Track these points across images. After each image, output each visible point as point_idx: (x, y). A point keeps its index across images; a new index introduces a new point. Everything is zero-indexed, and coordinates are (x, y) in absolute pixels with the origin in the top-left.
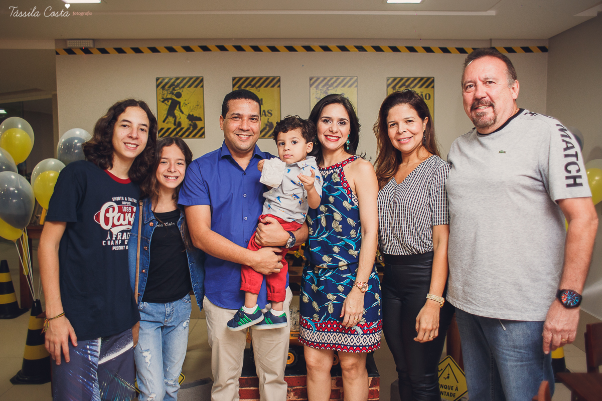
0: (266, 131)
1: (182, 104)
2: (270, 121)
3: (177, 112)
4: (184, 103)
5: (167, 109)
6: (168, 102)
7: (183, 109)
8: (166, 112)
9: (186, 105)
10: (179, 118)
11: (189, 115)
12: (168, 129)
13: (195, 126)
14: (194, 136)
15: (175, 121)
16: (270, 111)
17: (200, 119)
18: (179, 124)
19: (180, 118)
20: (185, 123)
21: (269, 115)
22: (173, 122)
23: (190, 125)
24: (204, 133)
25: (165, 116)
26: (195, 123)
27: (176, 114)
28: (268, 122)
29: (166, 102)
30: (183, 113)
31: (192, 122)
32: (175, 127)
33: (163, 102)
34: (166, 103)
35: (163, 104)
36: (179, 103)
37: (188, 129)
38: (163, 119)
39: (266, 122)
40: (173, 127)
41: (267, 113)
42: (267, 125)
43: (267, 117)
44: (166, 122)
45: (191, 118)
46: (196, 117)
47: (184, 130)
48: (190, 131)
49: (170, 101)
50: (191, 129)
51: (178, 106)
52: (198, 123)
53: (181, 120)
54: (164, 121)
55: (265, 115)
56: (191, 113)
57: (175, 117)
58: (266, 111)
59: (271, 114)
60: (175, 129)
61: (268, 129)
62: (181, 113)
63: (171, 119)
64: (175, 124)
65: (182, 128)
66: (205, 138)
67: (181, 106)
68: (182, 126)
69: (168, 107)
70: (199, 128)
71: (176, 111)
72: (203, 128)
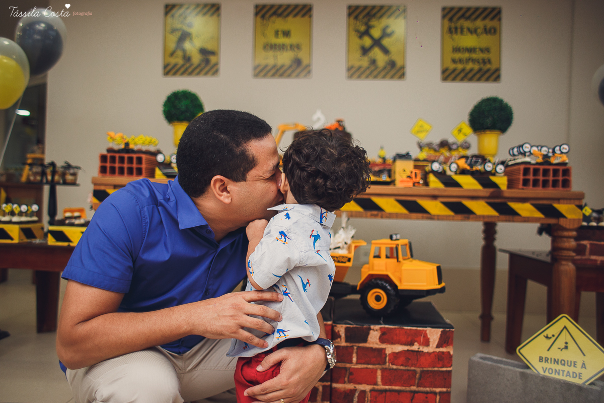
0: (292, 69)
2: (298, 57)
3: (187, 45)
4: (196, 35)
5: (176, 41)
6: (177, 33)
7: (194, 41)
8: (174, 46)
9: (199, 37)
11: (202, 48)
12: (175, 65)
13: (207, 62)
15: (184, 55)
17: (214, 54)
18: (189, 59)
19: (190, 52)
20: (196, 58)
21: (298, 51)
22: (181, 57)
23: (202, 61)
24: (217, 70)
25: (173, 50)
26: (208, 58)
27: (186, 47)
28: (295, 59)
29: (175, 33)
30: (194, 45)
31: (204, 57)
32: (183, 63)
33: (172, 33)
35: (171, 36)
36: (190, 34)
37: (199, 66)
38: (170, 54)
39: (292, 59)
40: (181, 62)
41: (295, 49)
42: (293, 62)
43: (295, 53)
44: (174, 56)
45: (203, 52)
47: (194, 66)
48: (201, 67)
49: (180, 32)
50: (203, 65)
51: (189, 38)
52: (211, 58)
53: (191, 55)
54: (171, 56)
55: (293, 51)
56: (204, 47)
57: (184, 51)
58: (294, 46)
60: (183, 66)
61: (294, 66)
62: (191, 47)
63: (179, 54)
64: (183, 59)
65: (191, 65)
66: (218, 76)
67: (193, 38)
68: (192, 62)
70: (211, 65)
72: (216, 64)
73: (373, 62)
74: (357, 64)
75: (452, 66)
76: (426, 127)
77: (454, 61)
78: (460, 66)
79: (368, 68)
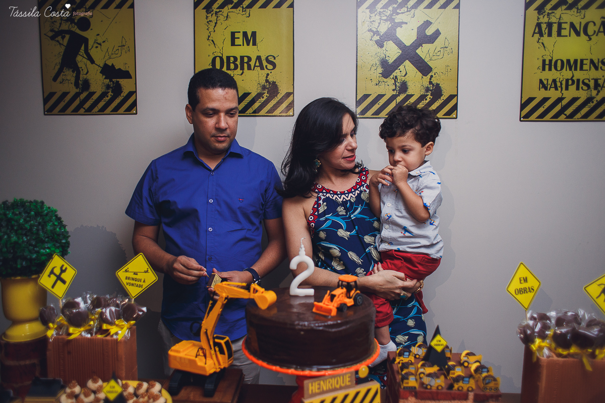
0: (262, 100)
1: (91, 43)
2: (271, 79)
3: (81, 61)
4: (95, 42)
5: (62, 54)
6: (63, 38)
7: (93, 52)
8: (59, 60)
9: (100, 44)
10: (85, 71)
11: (106, 65)
12: (65, 94)
13: (118, 89)
14: (115, 111)
15: (77, 78)
16: (271, 59)
17: (127, 75)
18: (86, 85)
19: (88, 72)
21: (270, 67)
22: (73, 80)
23: (108, 87)
24: (134, 104)
25: (58, 67)
26: (118, 84)
27: (80, 65)
28: (267, 81)
29: (59, 38)
30: (92, 62)
31: (110, 81)
32: (78, 90)
33: (53, 38)
34: (58, 41)
35: (54, 43)
36: (86, 41)
37: (104, 95)
38: (53, 75)
39: (263, 82)
40: (73, 90)
41: (265, 63)
42: (264, 87)
43: (266, 71)
44: (59, 79)
45: (109, 71)
46: (120, 69)
47: (95, 97)
48: (107, 99)
49: (67, 37)
50: (110, 94)
51: (83, 48)
52: (123, 82)
53: (89, 77)
54: (55, 79)
55: (262, 68)
56: (109, 63)
57: (77, 69)
58: (263, 58)
59: (274, 66)
60: (77, 95)
61: (266, 95)
62: (88, 62)
63: (69, 75)
64: (77, 85)
65: (93, 93)
66: (136, 114)
67: (89, 48)
68: (92, 89)
69: (63, 48)
70: (124, 94)
71: (79, 58)
72: (133, 93)
73: (404, 87)
74: (374, 92)
75: (541, 94)
76: (533, 283)
77: (543, 85)
78: (553, 94)
79: (393, 97)
